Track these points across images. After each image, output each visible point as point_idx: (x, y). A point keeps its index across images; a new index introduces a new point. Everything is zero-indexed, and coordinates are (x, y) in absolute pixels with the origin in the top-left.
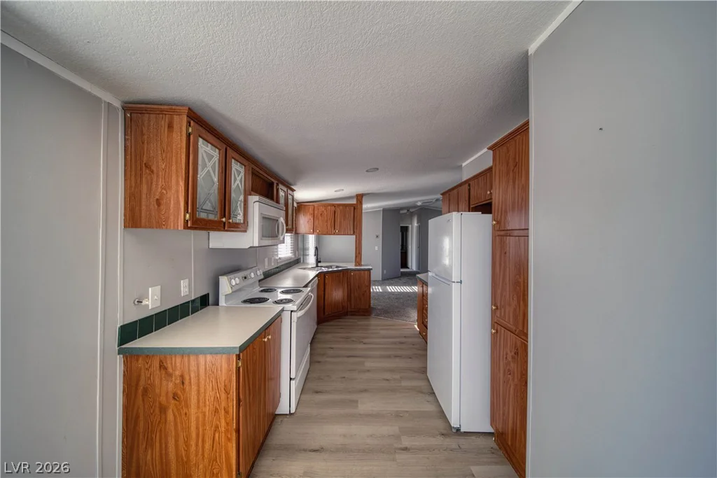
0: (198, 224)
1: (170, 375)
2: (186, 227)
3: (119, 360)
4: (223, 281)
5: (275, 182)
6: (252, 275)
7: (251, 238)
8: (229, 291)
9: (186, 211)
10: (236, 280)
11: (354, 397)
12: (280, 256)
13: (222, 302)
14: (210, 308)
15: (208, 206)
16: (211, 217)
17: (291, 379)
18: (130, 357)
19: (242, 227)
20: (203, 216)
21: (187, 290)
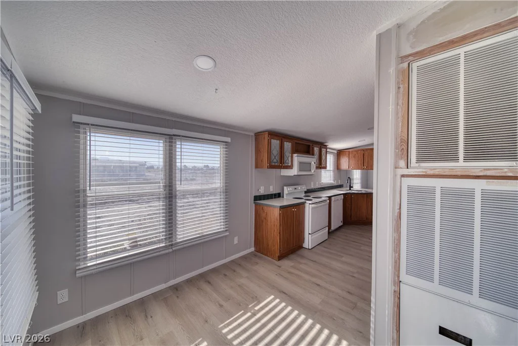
0: (271, 167)
1: (264, 212)
2: (268, 168)
3: (254, 204)
4: (285, 188)
5: (311, 144)
6: (299, 188)
7: (294, 171)
8: (287, 193)
9: (268, 163)
10: (291, 189)
11: (342, 255)
12: (322, 182)
13: (285, 197)
14: (281, 198)
15: (275, 161)
16: (276, 164)
17: (309, 234)
18: (256, 205)
19: (291, 167)
20: (273, 164)
21: (272, 190)
